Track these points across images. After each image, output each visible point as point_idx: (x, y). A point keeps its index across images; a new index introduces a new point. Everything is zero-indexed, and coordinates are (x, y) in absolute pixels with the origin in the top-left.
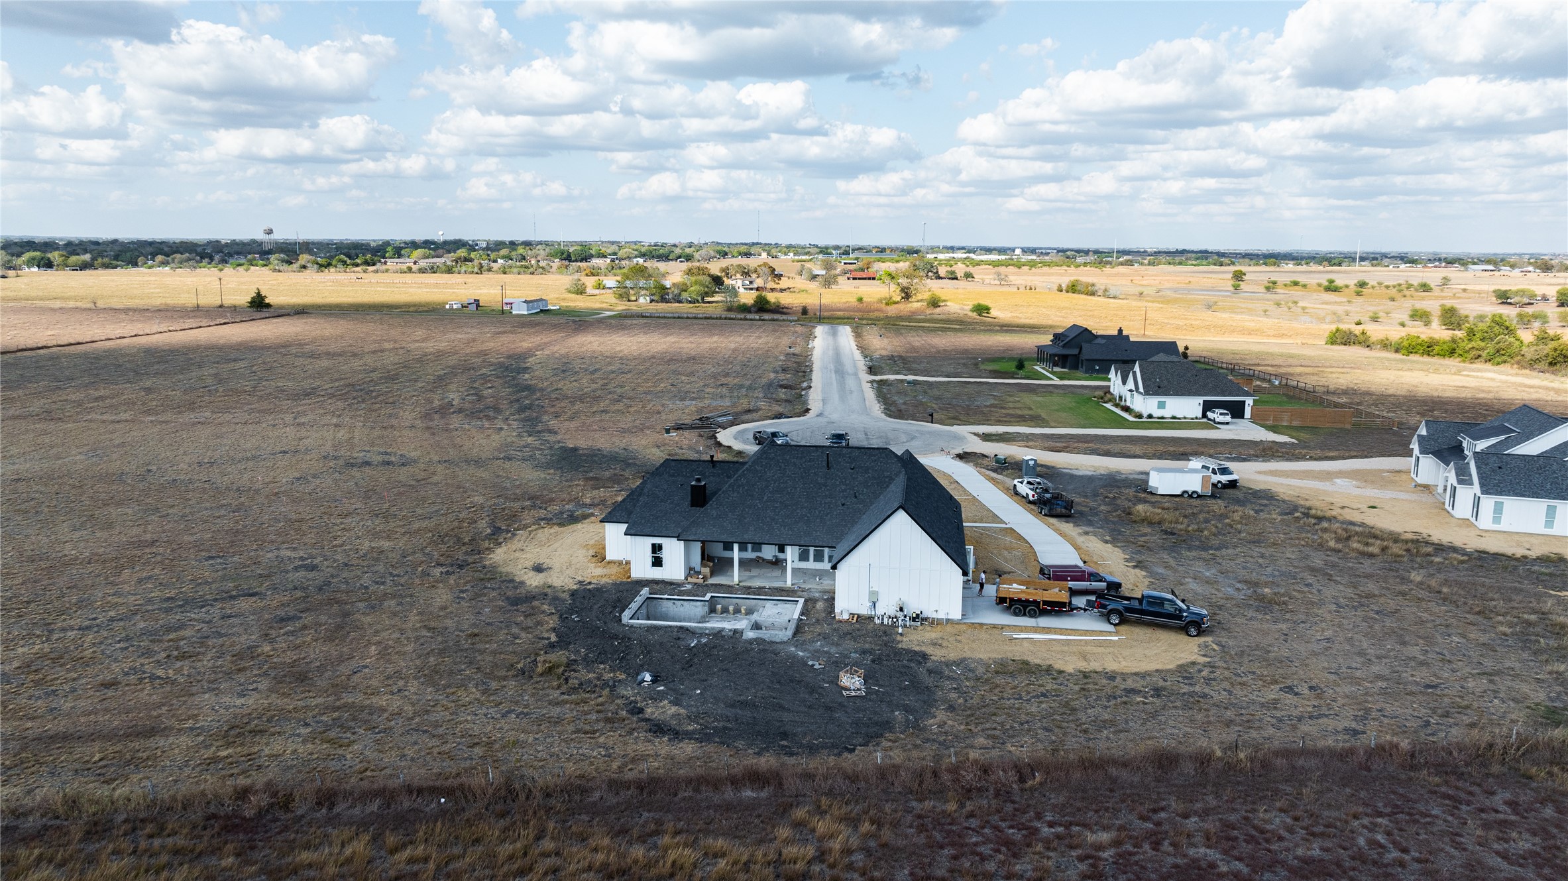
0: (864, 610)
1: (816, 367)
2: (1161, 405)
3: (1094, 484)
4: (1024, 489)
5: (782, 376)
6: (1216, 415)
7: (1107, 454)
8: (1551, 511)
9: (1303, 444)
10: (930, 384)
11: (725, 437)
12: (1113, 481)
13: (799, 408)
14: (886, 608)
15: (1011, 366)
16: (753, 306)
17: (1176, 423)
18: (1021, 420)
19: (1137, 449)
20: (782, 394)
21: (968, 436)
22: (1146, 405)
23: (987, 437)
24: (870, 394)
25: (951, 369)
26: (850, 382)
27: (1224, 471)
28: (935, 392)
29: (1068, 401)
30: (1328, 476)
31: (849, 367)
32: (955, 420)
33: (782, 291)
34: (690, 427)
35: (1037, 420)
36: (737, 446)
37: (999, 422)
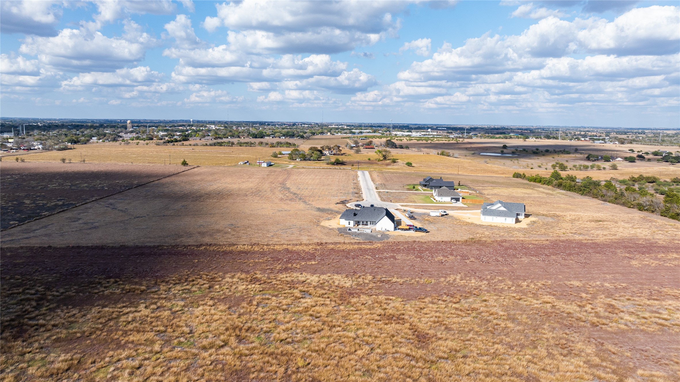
0: (380, 230)
1: (362, 187)
2: (442, 199)
3: (420, 215)
4: (407, 215)
5: (355, 190)
6: (453, 201)
7: (426, 209)
8: (506, 219)
9: (469, 207)
10: (391, 192)
11: (348, 205)
12: (424, 214)
13: (361, 199)
14: (384, 229)
15: (412, 187)
16: (335, 162)
17: (445, 203)
18: (411, 202)
19: (432, 208)
20: (356, 195)
21: (398, 205)
22: (438, 199)
23: (402, 206)
24: (377, 195)
25: (397, 188)
26: (372, 192)
27: (445, 212)
28: (392, 195)
29: (423, 197)
30: (466, 213)
31: (371, 188)
32: (397, 202)
33: (342, 154)
34: (339, 203)
35: (414, 202)
36: (352, 207)
37: (406, 202)
